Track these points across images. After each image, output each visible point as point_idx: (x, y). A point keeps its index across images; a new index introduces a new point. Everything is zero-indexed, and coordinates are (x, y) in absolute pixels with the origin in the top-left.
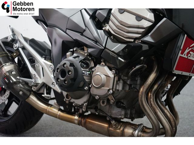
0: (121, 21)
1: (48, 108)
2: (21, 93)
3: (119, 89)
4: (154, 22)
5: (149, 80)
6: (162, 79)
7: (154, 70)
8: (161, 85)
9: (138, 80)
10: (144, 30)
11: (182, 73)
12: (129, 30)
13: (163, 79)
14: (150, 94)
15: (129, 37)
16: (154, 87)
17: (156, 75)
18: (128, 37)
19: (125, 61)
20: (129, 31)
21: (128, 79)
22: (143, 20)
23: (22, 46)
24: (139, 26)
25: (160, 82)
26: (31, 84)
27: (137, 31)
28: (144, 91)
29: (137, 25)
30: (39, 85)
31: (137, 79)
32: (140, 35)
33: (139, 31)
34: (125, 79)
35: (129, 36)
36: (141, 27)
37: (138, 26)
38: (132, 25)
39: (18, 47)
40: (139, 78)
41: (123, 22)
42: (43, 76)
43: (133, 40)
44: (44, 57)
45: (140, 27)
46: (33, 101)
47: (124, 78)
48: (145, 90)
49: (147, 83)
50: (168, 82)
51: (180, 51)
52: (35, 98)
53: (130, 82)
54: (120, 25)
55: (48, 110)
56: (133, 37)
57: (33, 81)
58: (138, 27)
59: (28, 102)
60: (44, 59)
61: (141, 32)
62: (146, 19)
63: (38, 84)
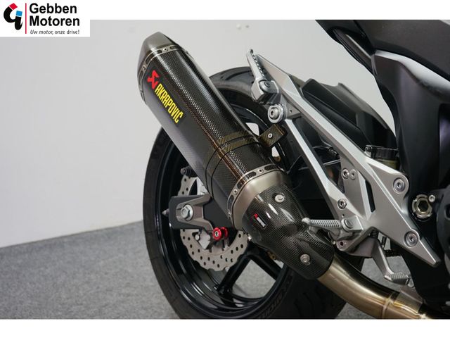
1: (385, 302)
2: (305, 258)
23: (295, 112)
26: (339, 235)
30: (360, 234)
39: (284, 117)
42: (373, 208)
44: (369, 151)
46: (337, 280)
52: (343, 271)
55: (385, 307)
57: (344, 226)
59: (323, 282)
60: (369, 154)
63: (356, 234)
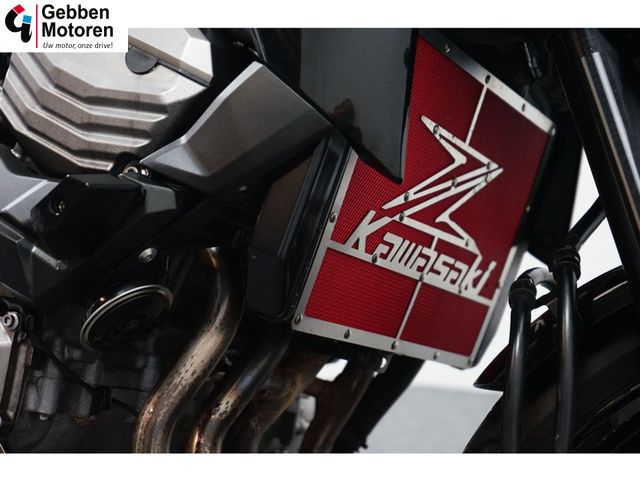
0: (59, 72)
3: (42, 411)
4: (210, 80)
5: (188, 366)
6: (261, 365)
7: (216, 315)
8: (254, 393)
9: (144, 367)
10: (162, 117)
11: (347, 335)
12: (94, 113)
13: (266, 368)
14: (200, 437)
15: (93, 148)
16: (218, 405)
17: (224, 343)
18: (86, 147)
19: (64, 267)
20: (93, 121)
21: (87, 360)
22: (160, 68)
24: (138, 95)
25: (248, 380)
27: (131, 122)
28: (159, 419)
29: (130, 93)
31: (140, 363)
32: (144, 142)
33: (139, 122)
34: (71, 360)
35: (89, 143)
36: (147, 101)
37: (133, 99)
38: (108, 91)
40: (152, 360)
41: (67, 75)
43: (109, 166)
45: (142, 100)
47: (67, 355)
48: (164, 412)
49: (177, 380)
50: (294, 384)
51: (330, 227)
53: (98, 378)
54: (51, 90)
56: (109, 150)
58: (136, 104)
61: (146, 128)
62: (174, 66)
